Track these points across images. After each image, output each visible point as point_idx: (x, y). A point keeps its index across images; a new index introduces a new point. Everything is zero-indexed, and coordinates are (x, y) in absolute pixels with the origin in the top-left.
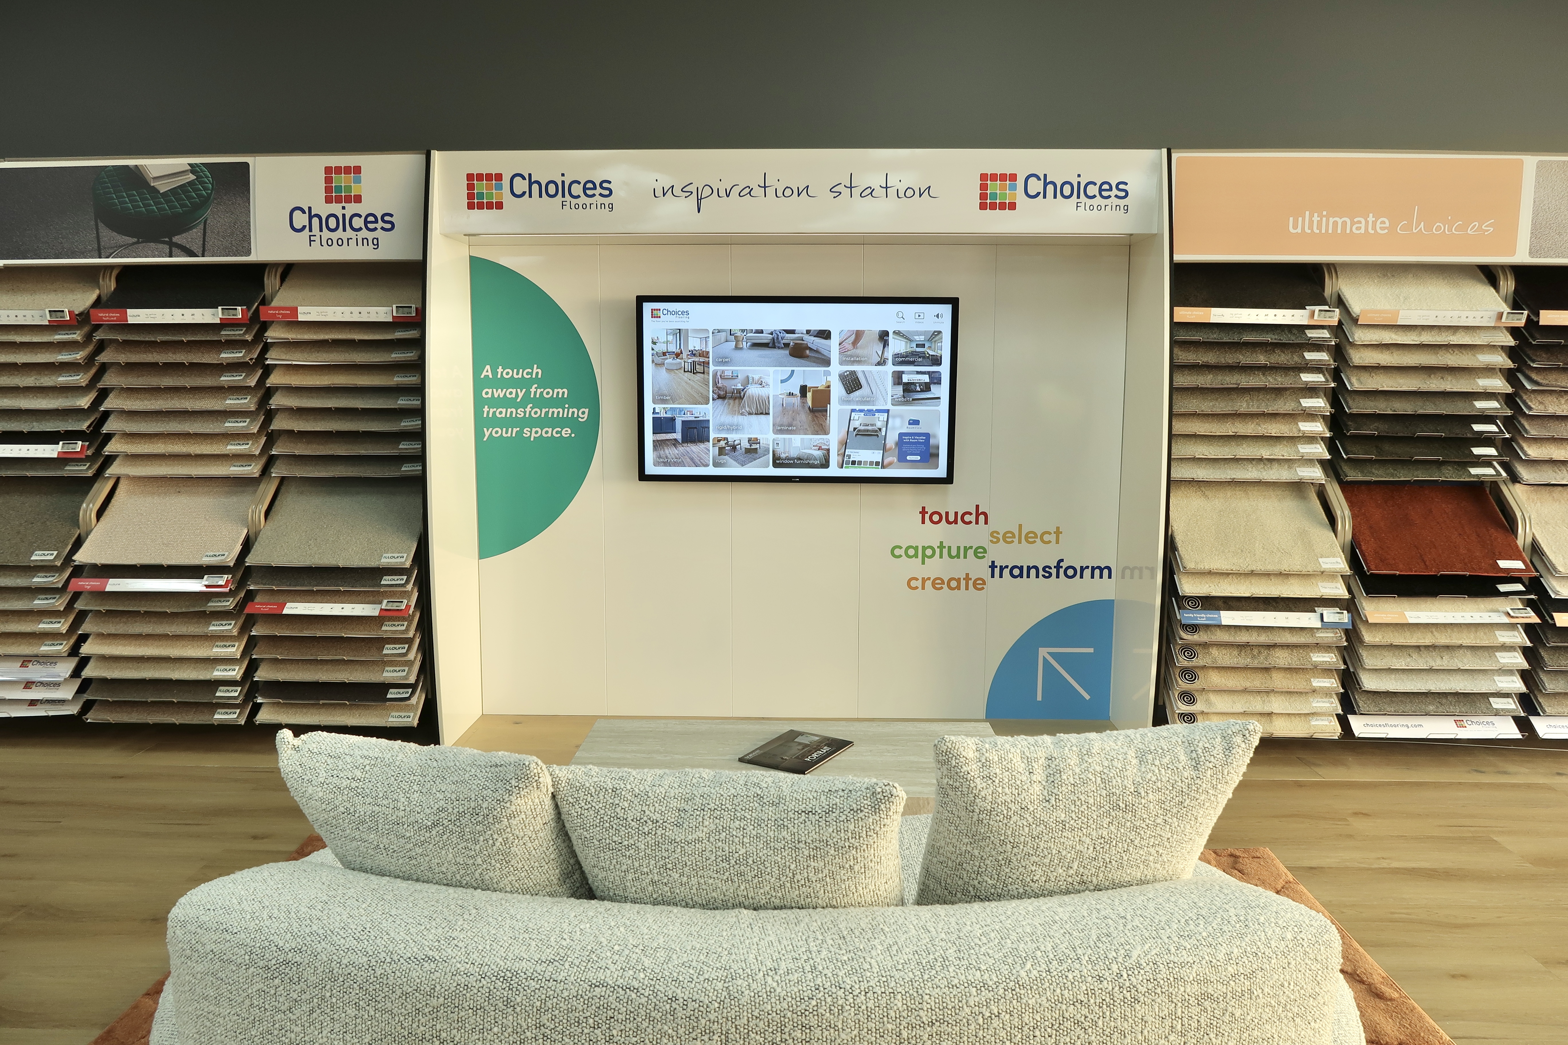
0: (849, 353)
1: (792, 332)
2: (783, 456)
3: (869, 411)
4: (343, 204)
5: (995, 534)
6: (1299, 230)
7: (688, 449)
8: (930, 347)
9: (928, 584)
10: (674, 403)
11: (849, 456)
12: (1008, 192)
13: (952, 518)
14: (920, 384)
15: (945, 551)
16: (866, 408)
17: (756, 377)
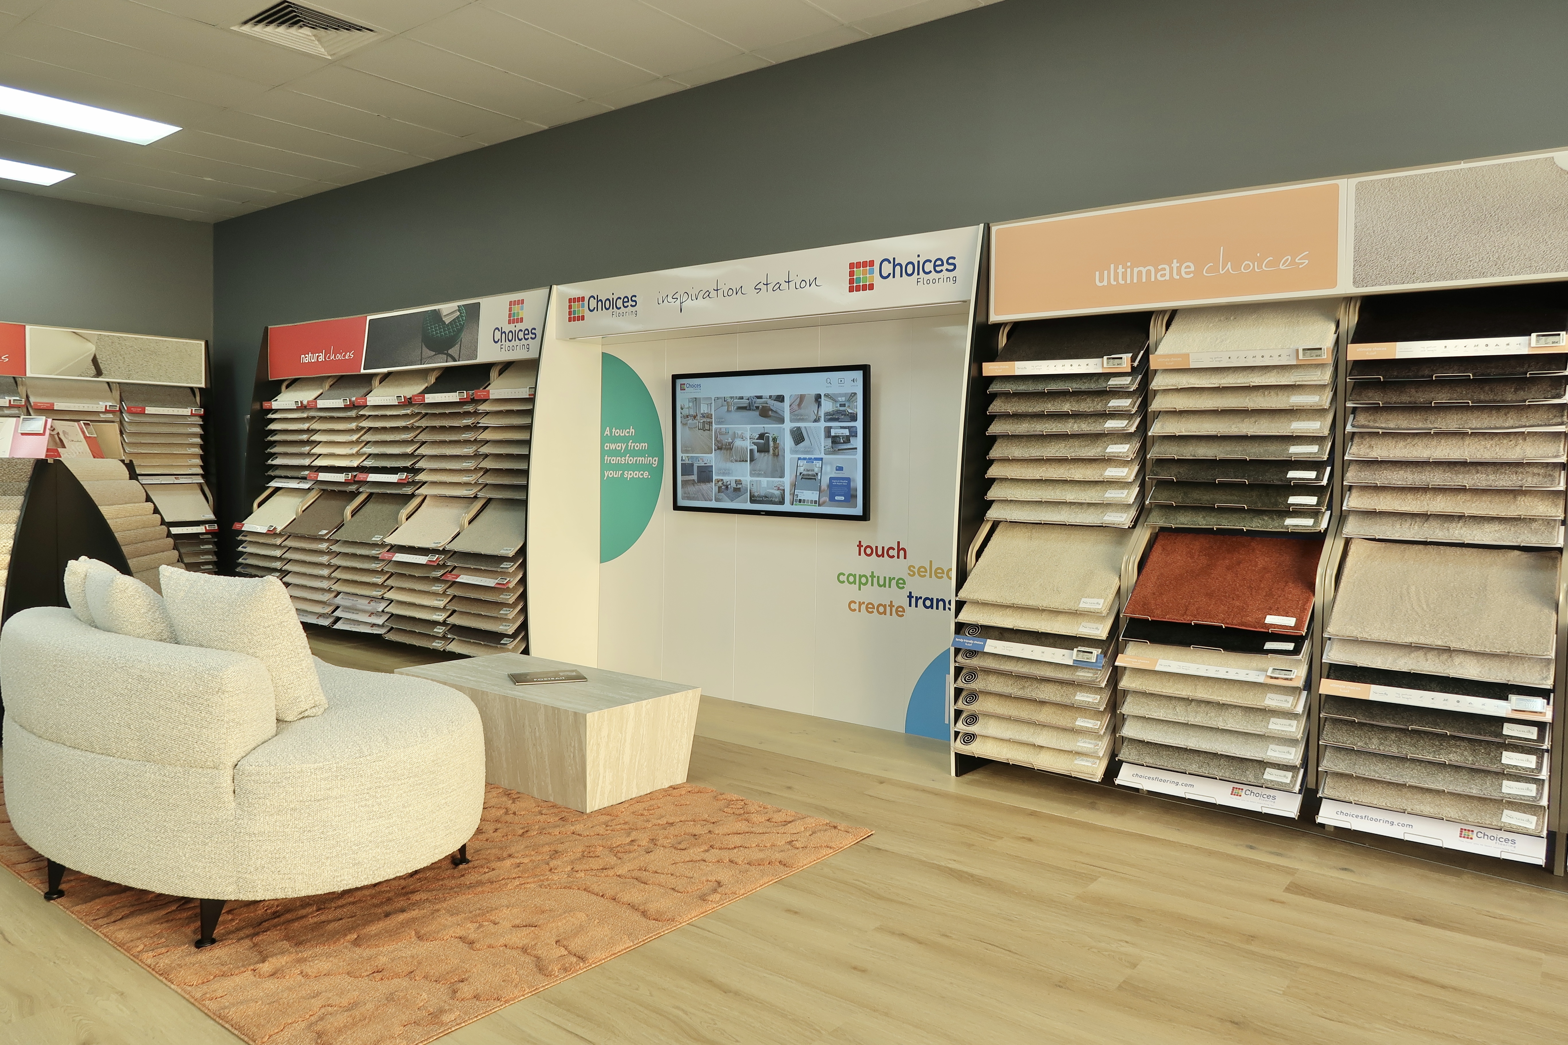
1: (760, 397)
2: (756, 494)
3: (810, 459)
4: (516, 324)
5: (912, 568)
6: (1105, 283)
7: (700, 487)
8: (849, 406)
9: (863, 607)
10: (693, 453)
11: (797, 496)
12: (868, 275)
13: (880, 553)
14: (843, 437)
15: (875, 580)
16: (807, 456)
17: (740, 433)
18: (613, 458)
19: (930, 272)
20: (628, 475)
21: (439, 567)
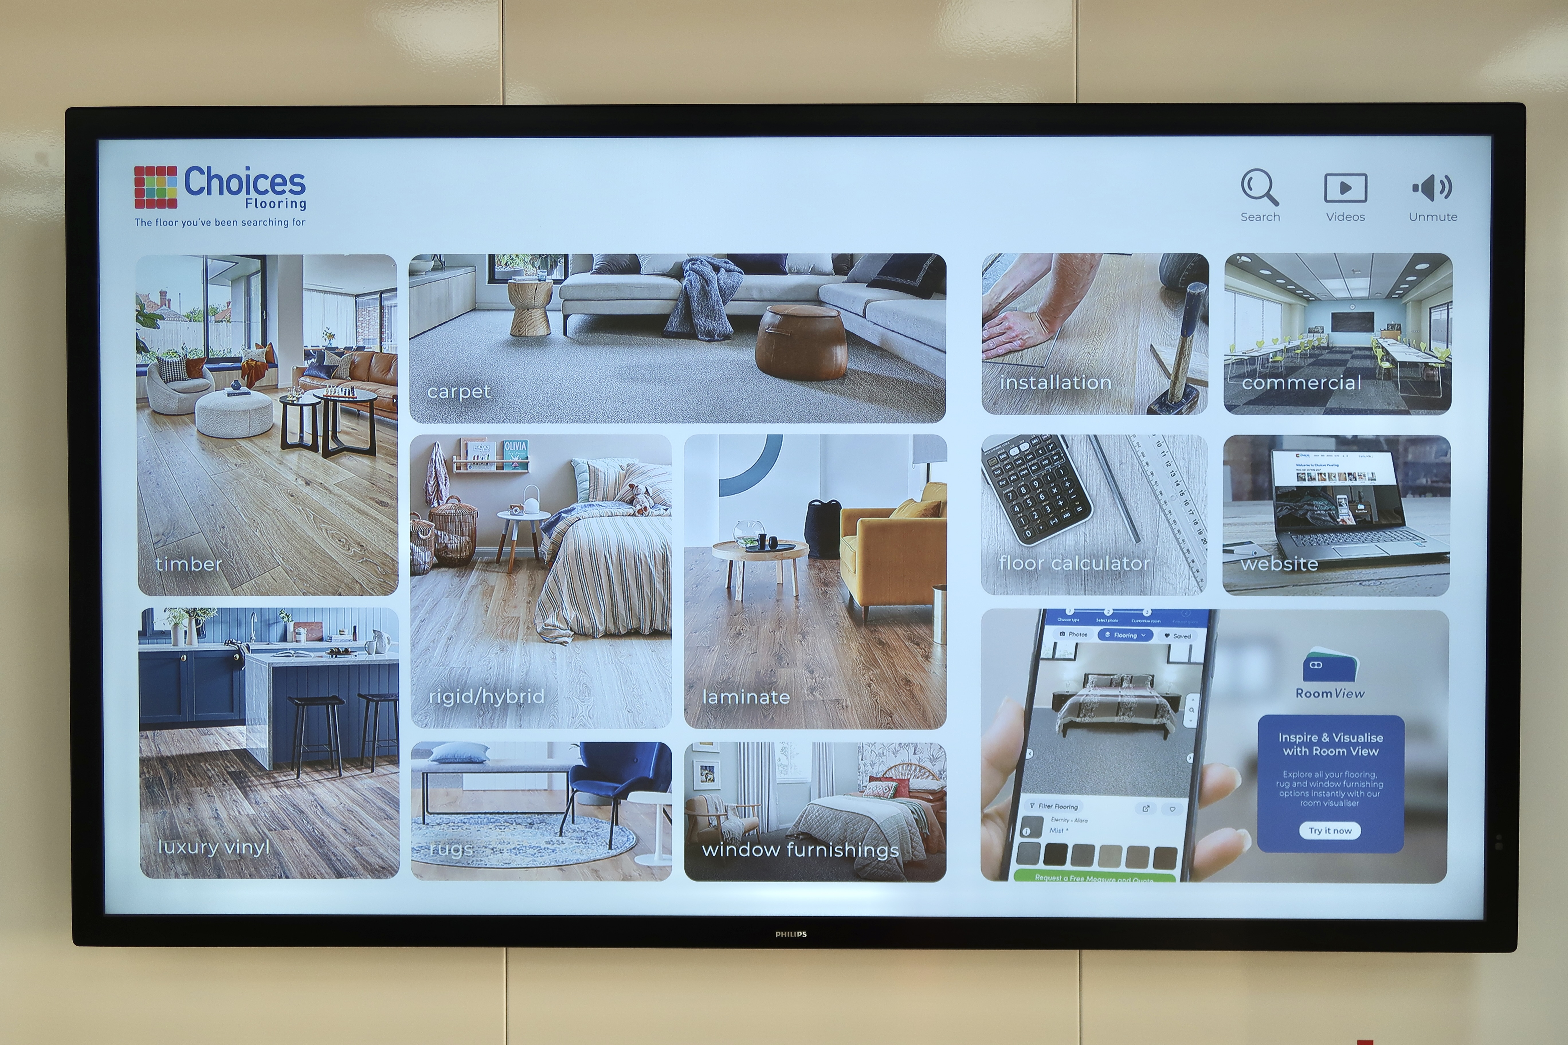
0: (1027, 357)
1: (769, 264)
2: (734, 824)
3: (1124, 617)
7: (300, 796)
8: (1395, 329)
10: (235, 588)
11: (1036, 825)
14: (1356, 495)
16: (1108, 603)
17: (609, 469)
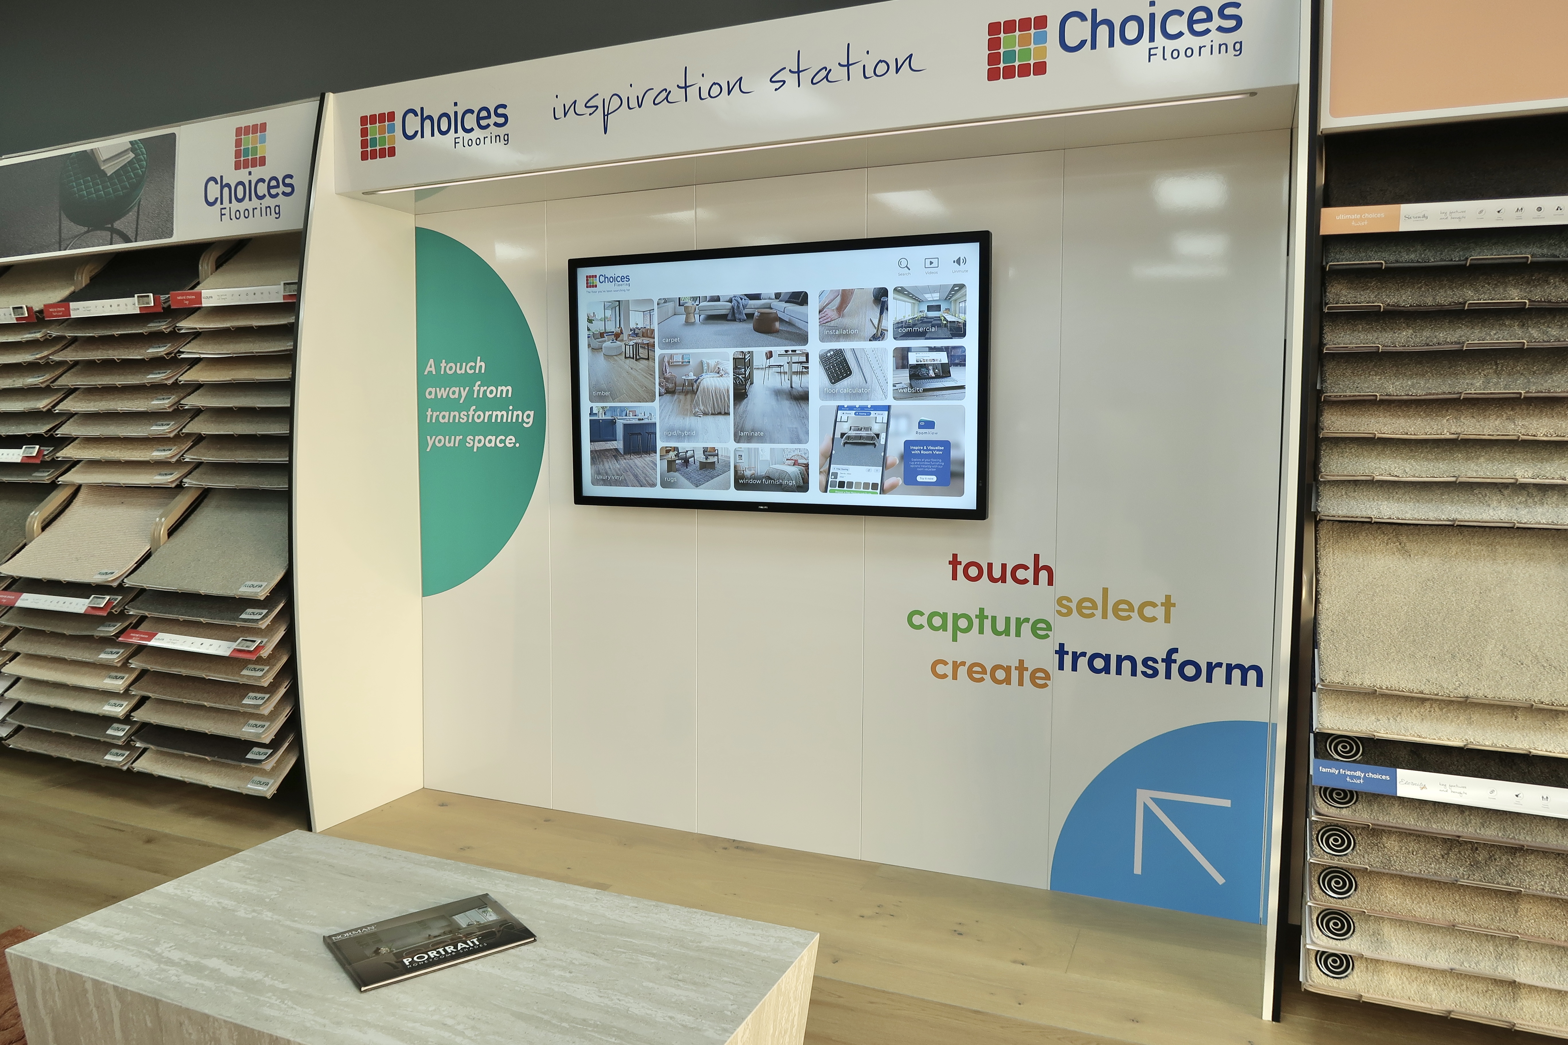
0: (832, 324)
1: (756, 297)
2: (748, 473)
3: (863, 408)
4: (250, 169)
5: (1064, 602)
7: (631, 462)
8: (948, 310)
9: (962, 671)
10: (614, 401)
11: (835, 475)
12: (1032, 46)
13: (997, 573)
14: (935, 366)
15: (987, 623)
16: (857, 403)
17: (712, 363)
18: (443, 413)
19: (1181, 34)
20: (476, 442)
21: (111, 618)
